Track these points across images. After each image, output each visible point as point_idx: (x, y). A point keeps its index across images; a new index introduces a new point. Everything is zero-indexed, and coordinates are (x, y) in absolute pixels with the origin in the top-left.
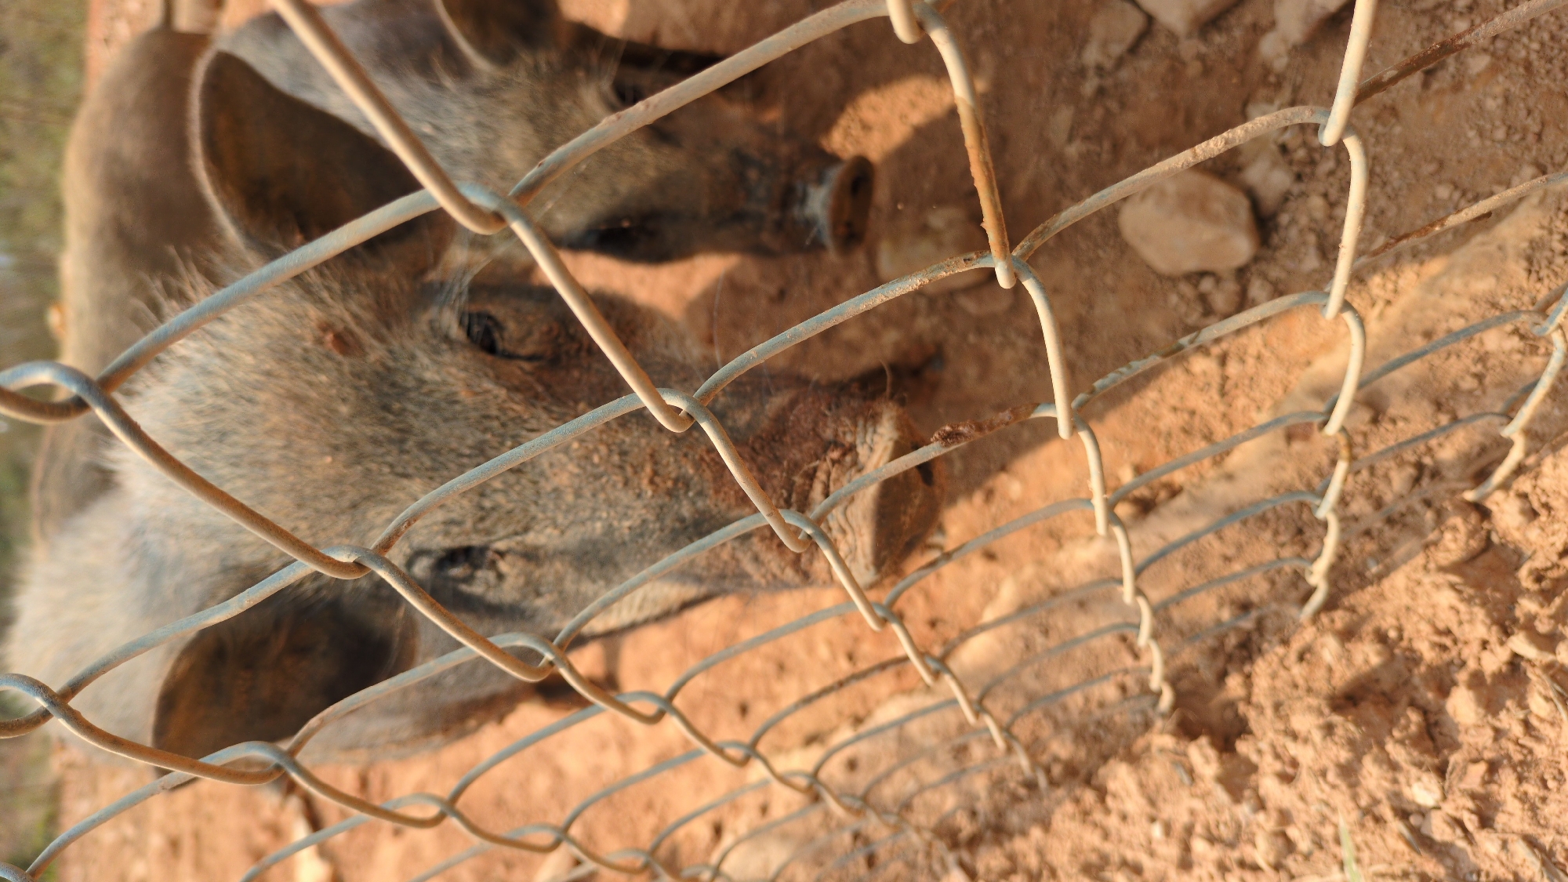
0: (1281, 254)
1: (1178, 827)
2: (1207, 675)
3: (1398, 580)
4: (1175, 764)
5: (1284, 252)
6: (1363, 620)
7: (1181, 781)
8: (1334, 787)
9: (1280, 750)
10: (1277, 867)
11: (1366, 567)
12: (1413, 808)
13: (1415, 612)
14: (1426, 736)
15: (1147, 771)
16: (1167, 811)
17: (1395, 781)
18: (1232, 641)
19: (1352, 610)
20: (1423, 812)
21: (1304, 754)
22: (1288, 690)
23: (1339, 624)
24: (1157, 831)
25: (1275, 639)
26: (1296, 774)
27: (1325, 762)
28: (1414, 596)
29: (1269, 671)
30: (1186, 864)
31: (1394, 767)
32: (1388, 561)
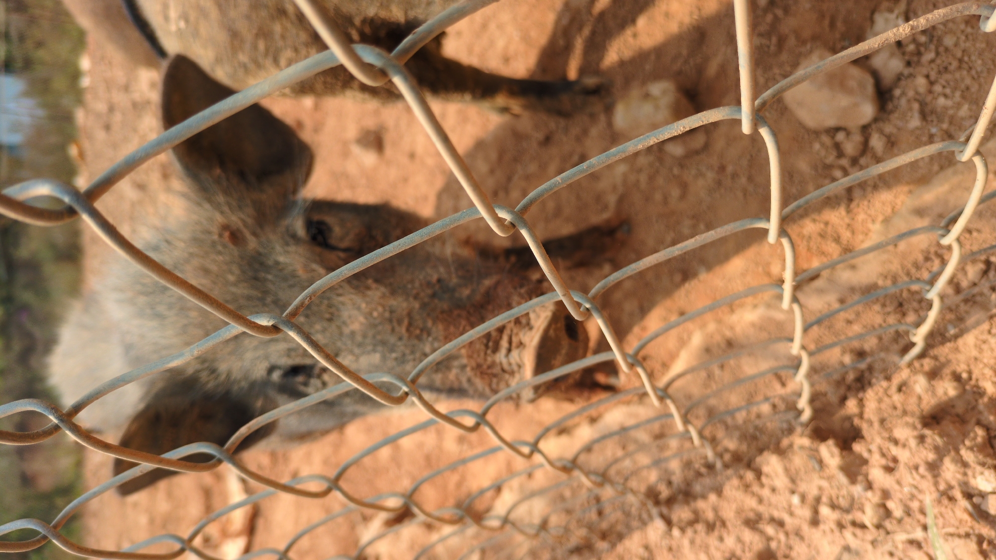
0: (894, 117)
1: (810, 498)
2: (833, 398)
3: (970, 339)
4: (811, 457)
5: (896, 115)
6: (943, 366)
7: (814, 468)
8: (923, 477)
9: (885, 451)
10: (878, 526)
11: (946, 330)
12: (976, 492)
13: (981, 361)
14: (988, 446)
15: (790, 461)
16: (803, 487)
17: (965, 474)
18: (851, 377)
19: (935, 358)
20: (983, 495)
21: (903, 455)
22: (890, 411)
23: (927, 368)
24: (796, 500)
25: (881, 376)
26: (895, 467)
27: (917, 460)
28: (981, 351)
29: (877, 397)
30: (815, 522)
31: (965, 465)
32: (962, 326)
